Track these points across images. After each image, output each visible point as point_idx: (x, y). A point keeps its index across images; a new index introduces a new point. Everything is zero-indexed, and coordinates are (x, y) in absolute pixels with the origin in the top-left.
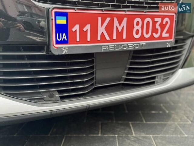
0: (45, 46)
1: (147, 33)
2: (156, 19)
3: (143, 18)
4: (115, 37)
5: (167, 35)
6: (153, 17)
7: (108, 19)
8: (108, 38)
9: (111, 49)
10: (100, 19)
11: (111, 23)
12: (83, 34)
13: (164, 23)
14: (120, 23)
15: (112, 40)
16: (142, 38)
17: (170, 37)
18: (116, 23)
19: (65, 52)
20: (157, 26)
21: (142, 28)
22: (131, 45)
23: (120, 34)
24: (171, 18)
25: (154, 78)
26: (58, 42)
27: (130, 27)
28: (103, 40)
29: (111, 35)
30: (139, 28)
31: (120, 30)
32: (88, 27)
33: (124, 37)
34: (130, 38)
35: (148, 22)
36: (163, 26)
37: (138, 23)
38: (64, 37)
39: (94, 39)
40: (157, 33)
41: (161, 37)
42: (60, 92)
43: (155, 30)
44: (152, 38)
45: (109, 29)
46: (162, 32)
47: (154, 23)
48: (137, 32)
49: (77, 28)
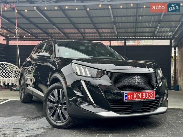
1: (147, 97)
2: (149, 93)
3: (145, 93)
4: (138, 98)
5: (153, 97)
6: (148, 92)
7: (136, 94)
8: (136, 98)
9: (137, 101)
10: (134, 94)
11: (137, 95)
12: (131, 97)
14: (139, 94)
15: (137, 99)
16: (145, 98)
19: (127, 102)
20: (150, 95)
22: (142, 100)
24: (154, 92)
26: (125, 99)
27: (142, 95)
29: (137, 97)
30: (144, 95)
31: (139, 96)
32: (132, 96)
33: (140, 98)
34: (142, 98)
35: (147, 94)
36: (151, 95)
37: (144, 94)
38: (126, 98)
39: (133, 98)
41: (151, 98)
42: (125, 112)
44: (148, 98)
45: (137, 96)
46: (151, 96)
47: (149, 94)
48: (144, 96)
49: (129, 96)
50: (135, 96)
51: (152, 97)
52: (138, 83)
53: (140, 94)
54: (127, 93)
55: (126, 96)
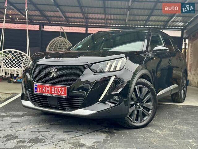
0: (33, 92)
1: (56, 92)
2: (59, 88)
3: (55, 88)
5: (64, 94)
6: (58, 88)
8: (45, 92)
10: (43, 87)
11: (46, 88)
13: (62, 89)
14: (48, 88)
15: (46, 93)
16: (54, 93)
19: (36, 94)
20: (59, 90)
21: (54, 90)
24: (65, 88)
25: (66, 108)
26: (35, 91)
27: (51, 90)
28: (44, 92)
29: (46, 91)
30: (53, 90)
31: (48, 90)
32: (41, 89)
33: (49, 92)
34: (51, 93)
35: (56, 89)
36: (62, 91)
37: (53, 89)
38: (36, 90)
39: (42, 92)
40: (60, 92)
43: (59, 92)
44: (58, 94)
49: (38, 88)
50: (43, 89)
51: (62, 93)
52: (53, 76)
54: (36, 85)
55: (36, 88)
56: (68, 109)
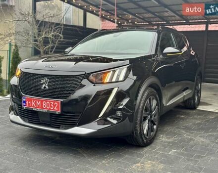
0: (21, 106)
1: (48, 107)
3: (46, 102)
6: (50, 102)
7: (35, 101)
9: (36, 110)
10: (33, 100)
12: (29, 104)
13: (55, 104)
15: (36, 107)
16: (46, 108)
17: (58, 110)
18: (37, 102)
19: (25, 108)
20: (52, 105)
22: (42, 110)
23: (39, 106)
24: (58, 103)
25: (60, 126)
26: (24, 105)
27: (42, 104)
28: (34, 107)
29: (36, 105)
30: (45, 104)
31: (38, 104)
32: (30, 102)
34: (42, 107)
35: (48, 103)
39: (31, 106)
41: (53, 109)
44: (50, 109)
45: (35, 103)
46: (54, 107)
47: (51, 104)
48: (44, 106)
50: (33, 103)
51: (55, 109)
53: (40, 102)
55: (25, 102)
56: (62, 127)
